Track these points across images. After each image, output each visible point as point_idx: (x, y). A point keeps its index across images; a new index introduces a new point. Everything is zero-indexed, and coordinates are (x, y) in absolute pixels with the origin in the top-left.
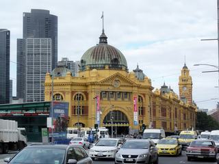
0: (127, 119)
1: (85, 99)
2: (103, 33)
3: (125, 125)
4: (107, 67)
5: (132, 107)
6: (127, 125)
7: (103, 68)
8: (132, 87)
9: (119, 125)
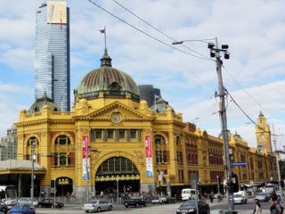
0: (135, 168)
1: (72, 143)
2: (106, 54)
3: (133, 178)
4: (101, 95)
5: (144, 151)
6: (137, 178)
7: (97, 97)
8: (142, 121)
9: (123, 178)
